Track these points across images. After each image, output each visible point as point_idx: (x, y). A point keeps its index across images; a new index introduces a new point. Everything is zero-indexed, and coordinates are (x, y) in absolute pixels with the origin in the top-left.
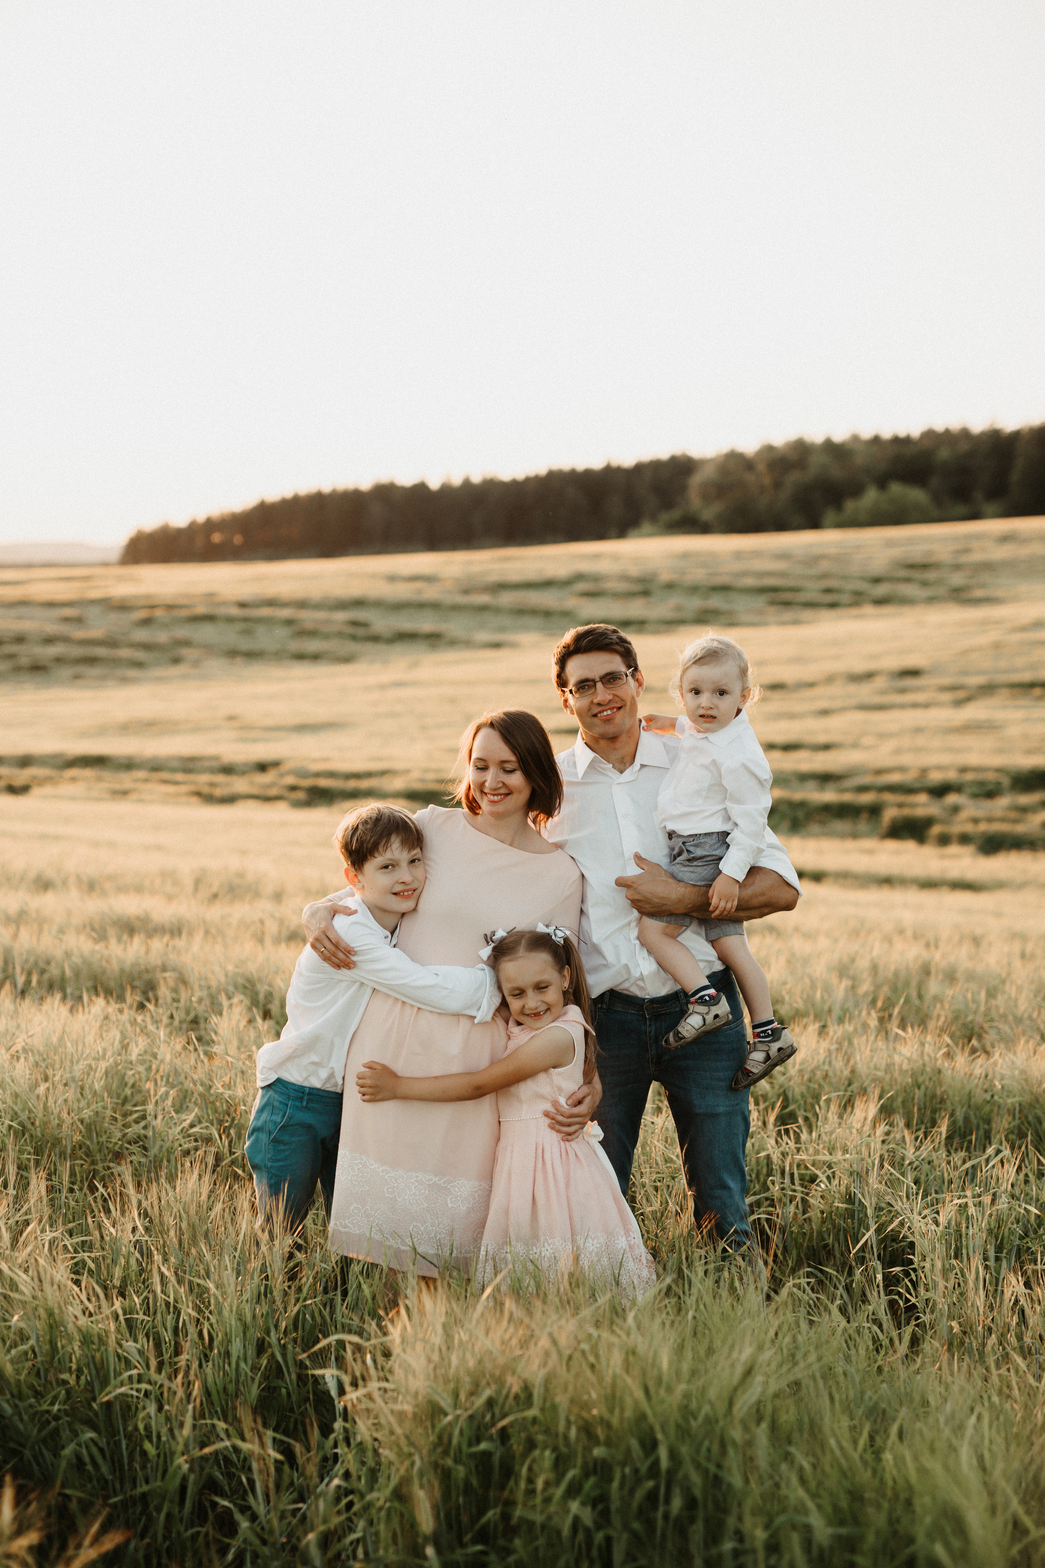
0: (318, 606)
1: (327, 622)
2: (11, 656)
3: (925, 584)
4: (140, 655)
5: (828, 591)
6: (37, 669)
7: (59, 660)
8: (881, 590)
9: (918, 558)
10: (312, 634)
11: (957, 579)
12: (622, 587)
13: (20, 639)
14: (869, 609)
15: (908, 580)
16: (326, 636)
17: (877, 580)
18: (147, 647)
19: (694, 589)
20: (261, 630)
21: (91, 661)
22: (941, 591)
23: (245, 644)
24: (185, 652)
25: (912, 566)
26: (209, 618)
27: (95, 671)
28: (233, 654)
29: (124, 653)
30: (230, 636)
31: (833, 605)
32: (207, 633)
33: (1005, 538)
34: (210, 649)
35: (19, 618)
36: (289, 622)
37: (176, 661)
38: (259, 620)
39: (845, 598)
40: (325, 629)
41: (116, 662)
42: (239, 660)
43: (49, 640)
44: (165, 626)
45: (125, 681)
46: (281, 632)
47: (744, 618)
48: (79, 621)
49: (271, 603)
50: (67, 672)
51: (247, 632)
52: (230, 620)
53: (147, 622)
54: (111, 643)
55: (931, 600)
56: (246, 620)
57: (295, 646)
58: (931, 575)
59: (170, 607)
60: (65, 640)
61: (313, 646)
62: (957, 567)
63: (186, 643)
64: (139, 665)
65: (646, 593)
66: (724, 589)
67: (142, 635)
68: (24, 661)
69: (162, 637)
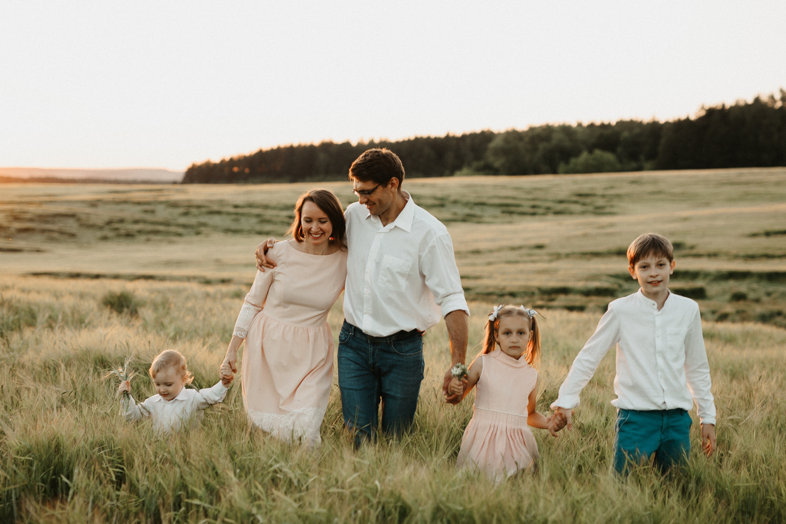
0: (274, 208)
1: (277, 216)
2: (116, 229)
3: (584, 204)
4: (180, 230)
5: (534, 207)
6: (129, 235)
7: (140, 232)
8: (560, 207)
9: (585, 191)
10: (269, 222)
11: (600, 202)
12: (430, 202)
13: (122, 221)
14: (550, 217)
15: (576, 202)
16: (275, 223)
17: (561, 202)
18: (184, 226)
19: (467, 204)
20: (243, 220)
21: (156, 232)
22: (590, 208)
23: (234, 226)
24: (202, 229)
25: (580, 195)
26: (219, 213)
27: (158, 237)
28: (227, 231)
29: (173, 229)
30: (227, 222)
31: (534, 214)
32: (216, 220)
33: (634, 182)
34: (215, 228)
35: (122, 210)
36: (258, 216)
37: (198, 233)
38: (243, 214)
39: (540, 211)
40: (275, 219)
41: (168, 233)
42: (230, 234)
43: (136, 222)
44: (195, 216)
45: (171, 242)
46: (254, 220)
47: (487, 219)
48: (153, 212)
49: (251, 206)
50: (143, 237)
51: (236, 220)
52: (229, 214)
53: (186, 214)
54: (167, 224)
55: (583, 213)
56: (236, 214)
57: (258, 228)
58: (588, 200)
59: (199, 207)
60: (145, 222)
61: (267, 227)
62: (603, 196)
63: (204, 225)
64: (180, 235)
65: (442, 206)
66: (483, 204)
67: (183, 220)
68: (123, 232)
69: (193, 221)
